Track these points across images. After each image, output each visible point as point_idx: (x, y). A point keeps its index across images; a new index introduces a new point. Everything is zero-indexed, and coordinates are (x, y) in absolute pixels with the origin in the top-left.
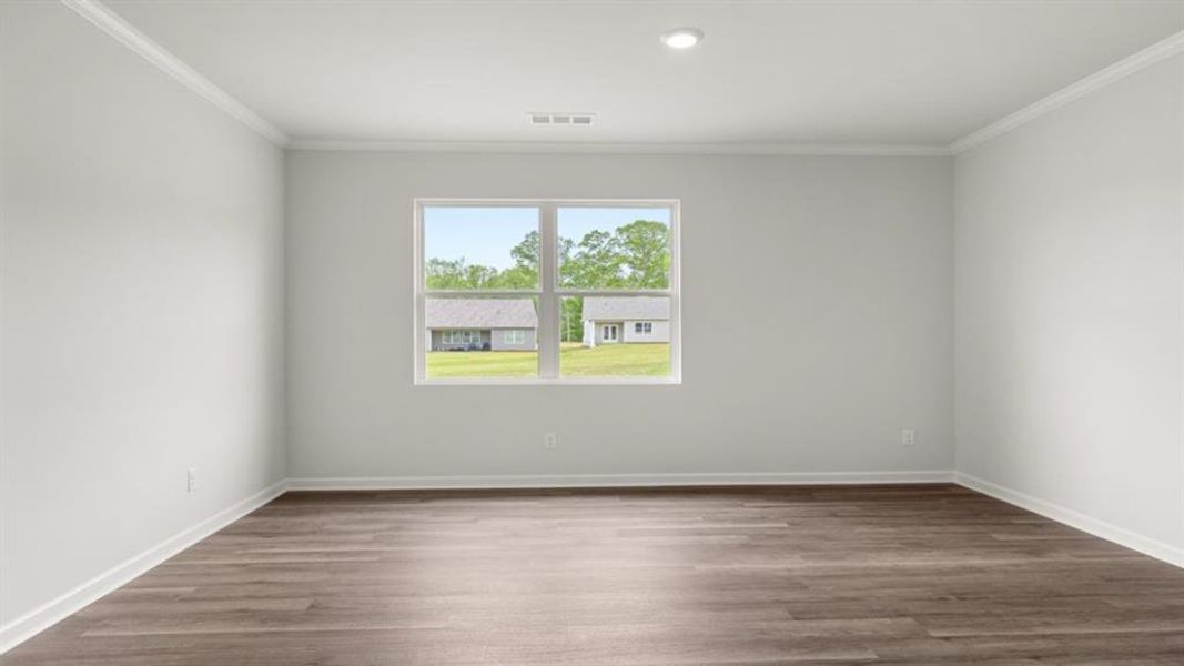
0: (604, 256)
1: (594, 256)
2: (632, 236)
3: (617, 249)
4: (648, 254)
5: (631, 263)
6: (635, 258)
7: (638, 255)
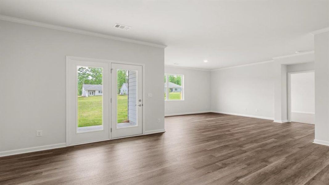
0: (84, 74)
1: (81, 74)
2: (92, 70)
3: (88, 72)
4: (96, 74)
5: (92, 76)
6: (93, 75)
7: (94, 74)
